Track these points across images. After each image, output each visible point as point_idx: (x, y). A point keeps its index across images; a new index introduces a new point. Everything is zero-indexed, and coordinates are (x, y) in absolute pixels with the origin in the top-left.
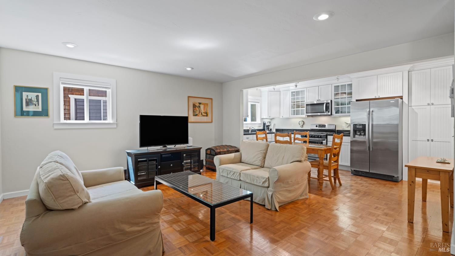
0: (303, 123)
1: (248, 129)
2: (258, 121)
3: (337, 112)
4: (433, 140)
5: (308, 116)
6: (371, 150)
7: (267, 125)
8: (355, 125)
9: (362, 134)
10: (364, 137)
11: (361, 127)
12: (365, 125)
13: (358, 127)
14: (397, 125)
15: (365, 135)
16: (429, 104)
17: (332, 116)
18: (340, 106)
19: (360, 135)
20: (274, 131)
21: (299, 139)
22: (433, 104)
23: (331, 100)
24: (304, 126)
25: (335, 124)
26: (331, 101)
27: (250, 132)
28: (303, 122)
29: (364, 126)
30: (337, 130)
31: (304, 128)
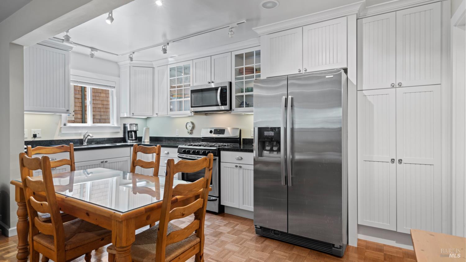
0: (191, 125)
1: (82, 137)
2: (114, 122)
3: (241, 105)
4: (401, 160)
5: (196, 113)
6: (290, 184)
7: (129, 129)
8: (261, 131)
9: (275, 148)
10: (278, 155)
11: (272, 133)
12: (279, 128)
13: (266, 133)
14: (340, 130)
15: (279, 150)
16: (393, 86)
17: (232, 112)
18: (244, 94)
19: (271, 150)
20: (146, 141)
21: (141, 164)
22: (400, 85)
23: (231, 81)
24: (194, 131)
25: (240, 127)
26: (231, 83)
27: (85, 143)
28: (192, 123)
29: (277, 130)
30: (243, 139)
31: (194, 135)
